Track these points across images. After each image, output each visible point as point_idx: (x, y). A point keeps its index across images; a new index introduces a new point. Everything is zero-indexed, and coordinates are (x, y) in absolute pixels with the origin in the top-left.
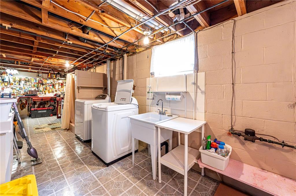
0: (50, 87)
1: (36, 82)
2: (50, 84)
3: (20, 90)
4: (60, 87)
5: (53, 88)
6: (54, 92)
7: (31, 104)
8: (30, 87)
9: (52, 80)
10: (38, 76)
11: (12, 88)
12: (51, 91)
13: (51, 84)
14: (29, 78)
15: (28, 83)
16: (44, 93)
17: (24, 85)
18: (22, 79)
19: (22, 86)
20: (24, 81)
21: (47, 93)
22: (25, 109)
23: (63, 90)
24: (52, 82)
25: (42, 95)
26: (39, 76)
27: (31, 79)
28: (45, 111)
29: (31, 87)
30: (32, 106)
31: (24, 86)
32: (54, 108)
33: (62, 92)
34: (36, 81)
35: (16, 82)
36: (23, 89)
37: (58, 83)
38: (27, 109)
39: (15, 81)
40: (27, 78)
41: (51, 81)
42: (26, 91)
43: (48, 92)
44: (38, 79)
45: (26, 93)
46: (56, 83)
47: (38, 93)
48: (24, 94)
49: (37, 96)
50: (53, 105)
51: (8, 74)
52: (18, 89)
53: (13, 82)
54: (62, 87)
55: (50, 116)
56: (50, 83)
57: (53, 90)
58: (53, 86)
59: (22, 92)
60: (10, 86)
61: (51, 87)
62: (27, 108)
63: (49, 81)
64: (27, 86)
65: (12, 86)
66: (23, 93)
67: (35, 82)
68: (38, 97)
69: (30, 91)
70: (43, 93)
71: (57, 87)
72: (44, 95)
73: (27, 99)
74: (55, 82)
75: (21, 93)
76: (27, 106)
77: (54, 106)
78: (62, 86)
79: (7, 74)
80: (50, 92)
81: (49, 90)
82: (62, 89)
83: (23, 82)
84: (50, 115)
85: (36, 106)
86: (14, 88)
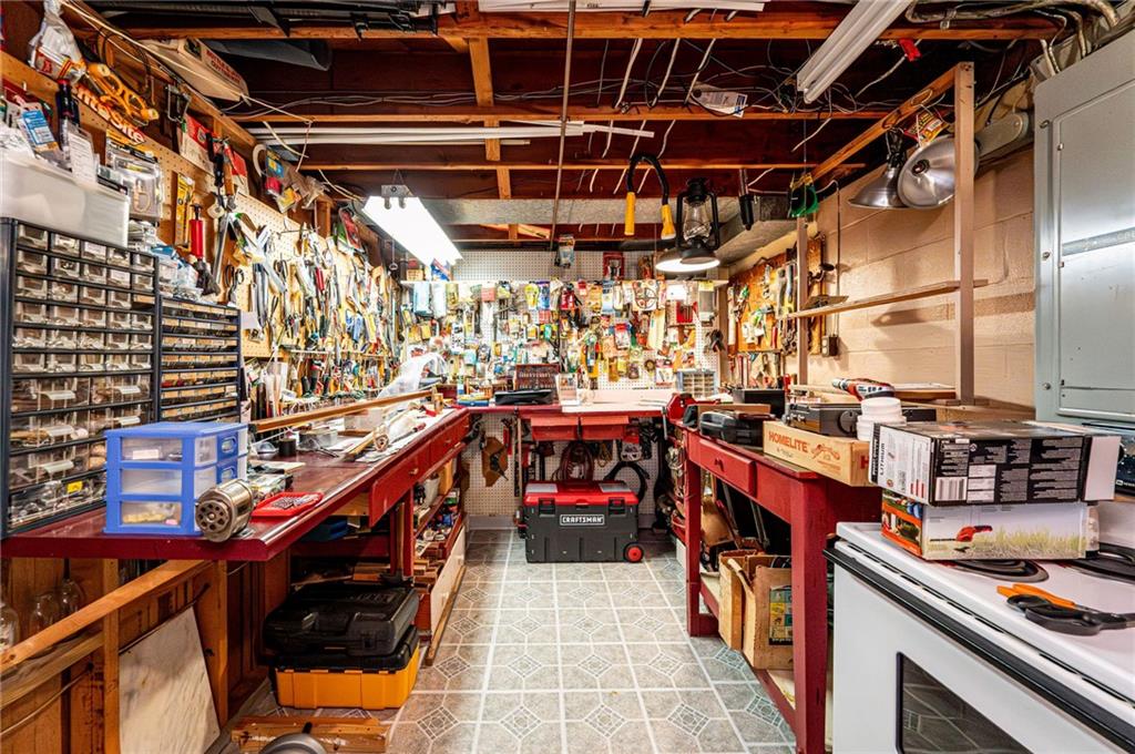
0: (619, 335)
1: (547, 306)
2: (615, 321)
3: (479, 366)
4: (674, 332)
5: (634, 343)
6: (638, 377)
7: (525, 451)
8: (521, 345)
9: (627, 286)
10: (558, 263)
11: (447, 354)
12: (621, 365)
13: (623, 320)
14: (515, 284)
15: (512, 316)
16: (586, 378)
17: (499, 332)
18: (485, 296)
19: (487, 337)
20: (495, 308)
21: (603, 379)
22: (502, 478)
23: (691, 356)
24: (628, 300)
25: (579, 391)
26: (564, 261)
27: (522, 288)
28: (598, 520)
29: (524, 341)
30: (533, 464)
31: (495, 340)
32: (643, 488)
33: (685, 369)
34: (546, 299)
35: (465, 316)
36: (493, 357)
37: (662, 306)
38: (511, 483)
39: (459, 311)
40: (504, 284)
41: (622, 296)
42: (507, 368)
43: (606, 374)
44: (555, 285)
45: (505, 381)
46: (652, 306)
47: (558, 378)
48: (495, 388)
49: (553, 406)
50: (633, 465)
51: (428, 271)
52: (470, 356)
53: (452, 319)
54: (683, 339)
55: (626, 560)
56: (620, 307)
57: (632, 359)
58: (636, 329)
59: (490, 378)
60: (438, 342)
61: (624, 337)
62: (509, 472)
63: (612, 300)
64: (511, 338)
65: (447, 339)
66: (495, 382)
67: (541, 304)
68: (558, 413)
69: (521, 368)
70: (581, 381)
71: (657, 333)
72: (586, 391)
73: (508, 417)
74: (647, 299)
75: (486, 384)
76: (510, 459)
77: (643, 475)
78: (681, 328)
79: (423, 269)
80: (620, 374)
81: (611, 360)
82: (685, 349)
83: (488, 313)
84: (625, 551)
85: (552, 465)
86: (453, 350)
